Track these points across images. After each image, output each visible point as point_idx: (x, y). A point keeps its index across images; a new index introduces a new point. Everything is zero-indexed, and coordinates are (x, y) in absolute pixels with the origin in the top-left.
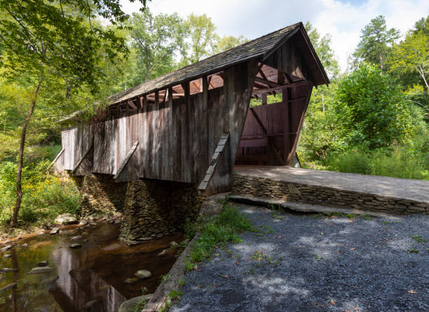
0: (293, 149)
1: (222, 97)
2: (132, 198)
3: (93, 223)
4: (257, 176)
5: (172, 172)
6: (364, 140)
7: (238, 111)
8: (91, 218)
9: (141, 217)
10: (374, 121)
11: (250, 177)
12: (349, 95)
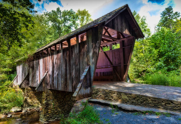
0: (126, 72)
1: (86, 46)
2: (44, 100)
3: (29, 112)
4: (105, 88)
5: (63, 86)
6: (164, 67)
7: (94, 53)
8: (28, 109)
9: (49, 109)
10: (169, 57)
11: (101, 89)
12: (155, 44)
